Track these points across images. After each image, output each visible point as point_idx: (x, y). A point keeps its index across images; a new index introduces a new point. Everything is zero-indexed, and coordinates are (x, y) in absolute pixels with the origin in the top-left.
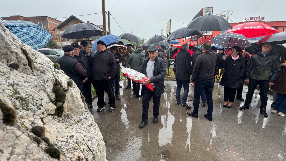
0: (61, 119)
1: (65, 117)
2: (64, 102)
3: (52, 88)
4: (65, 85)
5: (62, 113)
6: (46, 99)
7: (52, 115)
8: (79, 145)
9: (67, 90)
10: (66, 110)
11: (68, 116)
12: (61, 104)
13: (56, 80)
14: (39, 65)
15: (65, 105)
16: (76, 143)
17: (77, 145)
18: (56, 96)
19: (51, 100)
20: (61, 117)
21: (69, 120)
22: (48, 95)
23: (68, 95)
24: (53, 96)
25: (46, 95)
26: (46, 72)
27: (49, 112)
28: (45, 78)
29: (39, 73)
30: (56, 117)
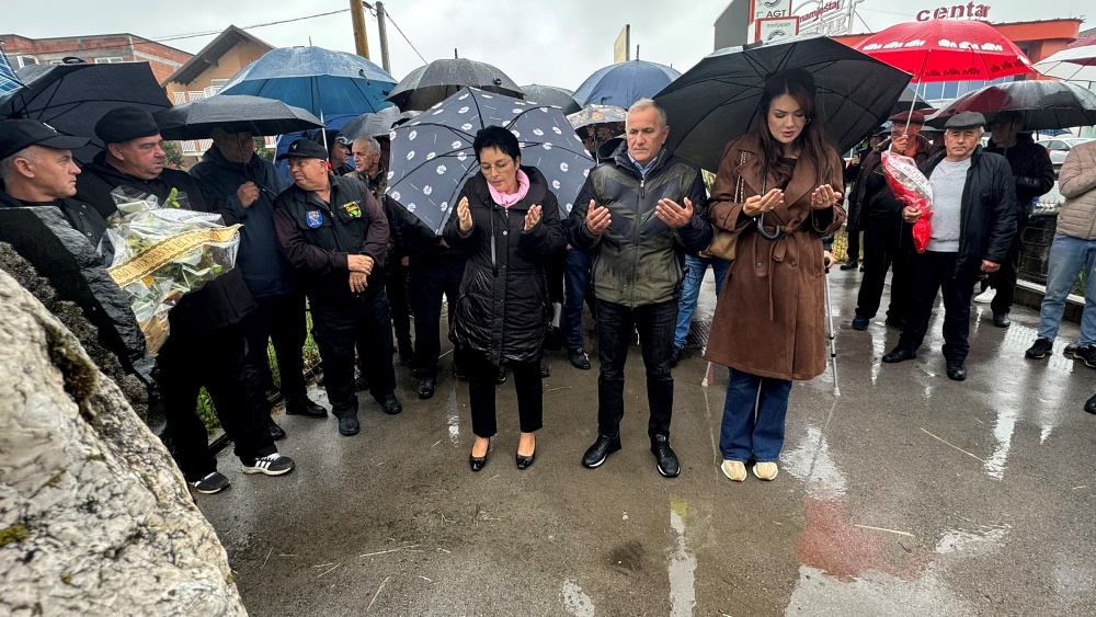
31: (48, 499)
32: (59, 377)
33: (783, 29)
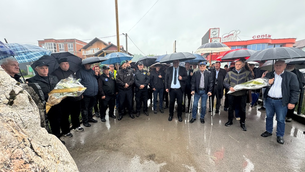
0: (11, 106)
1: (14, 106)
2: (14, 99)
3: (9, 93)
4: (17, 92)
5: (13, 104)
6: (4, 97)
7: (6, 104)
8: (14, 116)
9: (17, 94)
10: (15, 103)
11: (16, 106)
12: (12, 100)
13: (13, 90)
14: (4, 83)
15: (15, 101)
16: (13, 115)
17: (13, 116)
18: (10, 97)
19: (7, 98)
20: (12, 106)
21: (16, 107)
22: (6, 96)
23: (17, 97)
24: (9, 96)
25: (5, 96)
26: (8, 87)
27: (4, 103)
28: (7, 89)
29: (4, 87)
30: (9, 105)
31: (25, 107)
32: (29, 99)
33: (217, 40)
